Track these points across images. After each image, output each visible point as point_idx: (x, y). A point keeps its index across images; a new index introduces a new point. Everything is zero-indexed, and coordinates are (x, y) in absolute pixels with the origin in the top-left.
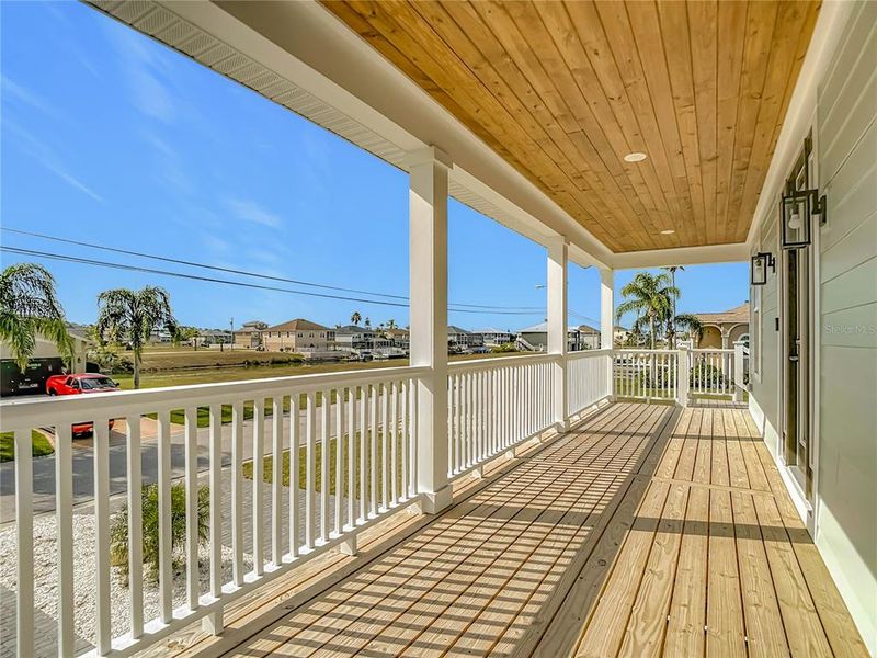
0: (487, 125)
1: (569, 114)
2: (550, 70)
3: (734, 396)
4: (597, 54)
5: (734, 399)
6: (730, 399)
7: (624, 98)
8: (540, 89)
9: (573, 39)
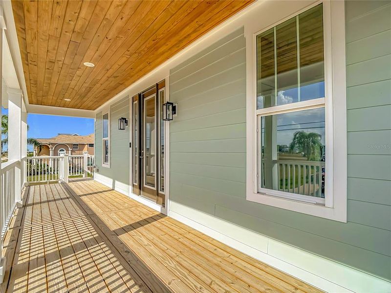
0: (28, 11)
1: (82, 34)
2: (97, 11)
3: (84, 175)
4: (122, 19)
5: (84, 176)
6: (82, 176)
7: (111, 41)
8: (83, 15)
9: (120, 8)
